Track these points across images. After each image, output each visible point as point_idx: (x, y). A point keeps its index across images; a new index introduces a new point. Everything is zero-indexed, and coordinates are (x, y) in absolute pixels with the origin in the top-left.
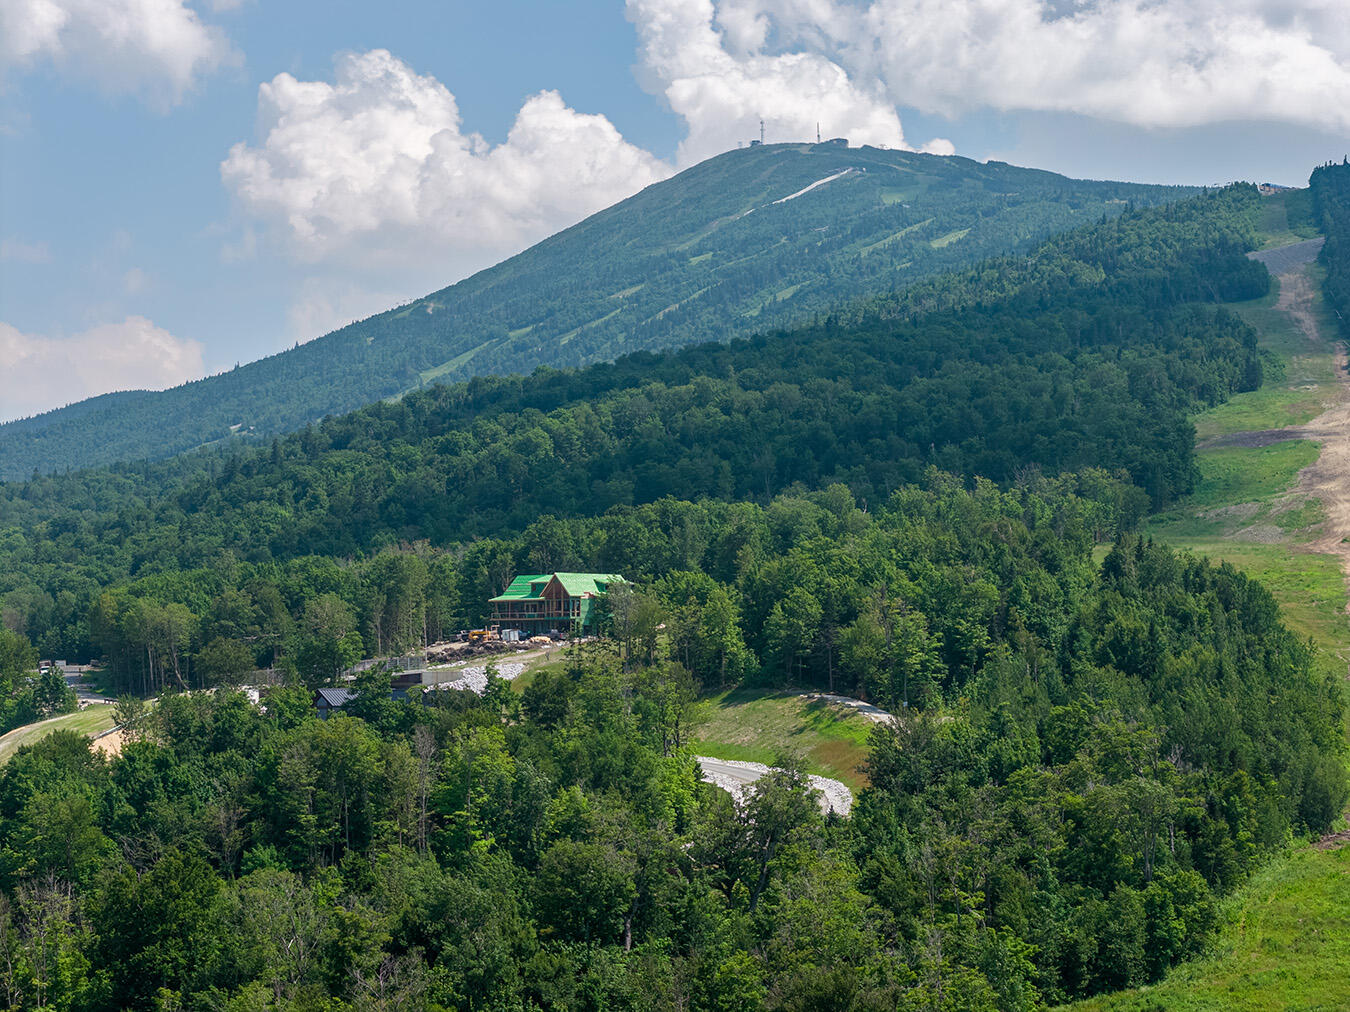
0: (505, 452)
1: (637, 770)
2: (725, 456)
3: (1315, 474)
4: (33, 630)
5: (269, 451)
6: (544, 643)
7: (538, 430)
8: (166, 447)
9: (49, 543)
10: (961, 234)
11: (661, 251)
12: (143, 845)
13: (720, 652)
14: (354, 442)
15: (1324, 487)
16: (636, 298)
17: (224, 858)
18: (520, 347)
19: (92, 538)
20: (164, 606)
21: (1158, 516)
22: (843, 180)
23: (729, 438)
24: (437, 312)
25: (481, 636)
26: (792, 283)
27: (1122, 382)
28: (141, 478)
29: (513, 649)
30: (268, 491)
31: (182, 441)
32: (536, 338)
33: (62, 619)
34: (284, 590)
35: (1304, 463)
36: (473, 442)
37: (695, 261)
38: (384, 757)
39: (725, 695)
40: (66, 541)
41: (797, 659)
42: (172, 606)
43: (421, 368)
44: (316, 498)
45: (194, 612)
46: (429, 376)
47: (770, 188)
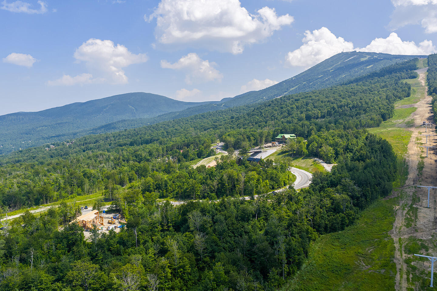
1: (277, 177)
2: (320, 110)
3: (415, 114)
6: (281, 145)
7: (294, 105)
10: (372, 66)
11: (326, 70)
13: (302, 151)
15: (415, 116)
16: (322, 77)
21: (386, 121)
22: (355, 57)
23: (321, 107)
25: (274, 143)
26: (345, 74)
29: (277, 146)
31: (257, 100)
32: (307, 83)
35: (413, 112)
36: (285, 107)
37: (331, 71)
39: (302, 158)
41: (313, 153)
43: (290, 88)
46: (285, 93)
47: (344, 59)
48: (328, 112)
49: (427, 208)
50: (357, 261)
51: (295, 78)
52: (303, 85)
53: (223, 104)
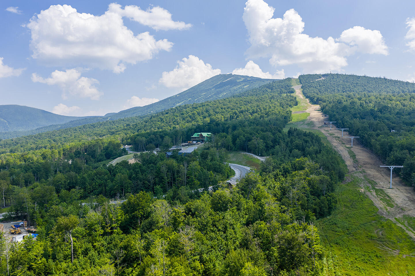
0: (190, 114)
2: (222, 115)
3: (310, 117)
4: (123, 140)
5: (157, 114)
6: (200, 143)
8: (143, 114)
9: (126, 127)
10: (248, 86)
11: (208, 88)
12: (137, 182)
14: (169, 113)
15: (312, 119)
16: (205, 94)
17: (151, 185)
18: (190, 101)
19: (132, 127)
20: (142, 137)
21: (288, 124)
22: (232, 79)
24: (179, 96)
25: (190, 142)
26: (226, 92)
27: (279, 104)
28: (139, 118)
29: (195, 144)
30: (157, 120)
31: (145, 113)
32: (192, 100)
33: (127, 139)
34: (160, 135)
35: (308, 115)
36: (186, 113)
38: (179, 166)
40: (128, 127)
41: (241, 147)
42: (143, 138)
43: (177, 104)
44: (164, 121)
45: (146, 138)
46: (178, 105)
47: (222, 80)
48: (230, 116)
49: (390, 188)
50: (379, 247)
51: (179, 95)
52: (188, 101)
53: (109, 118)
